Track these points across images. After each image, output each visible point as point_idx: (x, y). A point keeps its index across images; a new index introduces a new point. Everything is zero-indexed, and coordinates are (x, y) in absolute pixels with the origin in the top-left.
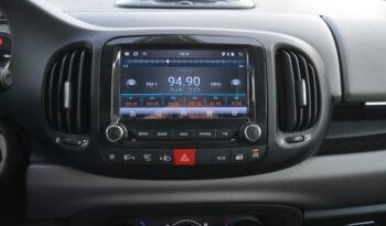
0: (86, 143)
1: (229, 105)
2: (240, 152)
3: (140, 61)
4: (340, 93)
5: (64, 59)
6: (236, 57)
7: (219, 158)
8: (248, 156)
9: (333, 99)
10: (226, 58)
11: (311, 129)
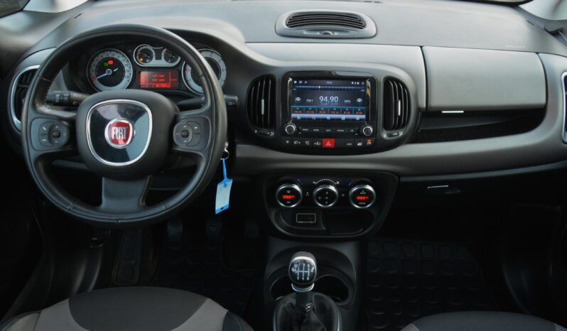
0: (272, 134)
1: (355, 114)
2: (360, 142)
3: (304, 87)
4: (425, 105)
5: (259, 84)
6: (360, 85)
7: (348, 144)
8: (364, 144)
9: (419, 109)
10: (354, 85)
11: (403, 129)
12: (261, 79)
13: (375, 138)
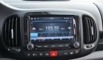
12: (11, 17)
13: (80, 49)
